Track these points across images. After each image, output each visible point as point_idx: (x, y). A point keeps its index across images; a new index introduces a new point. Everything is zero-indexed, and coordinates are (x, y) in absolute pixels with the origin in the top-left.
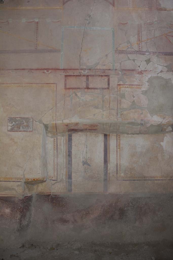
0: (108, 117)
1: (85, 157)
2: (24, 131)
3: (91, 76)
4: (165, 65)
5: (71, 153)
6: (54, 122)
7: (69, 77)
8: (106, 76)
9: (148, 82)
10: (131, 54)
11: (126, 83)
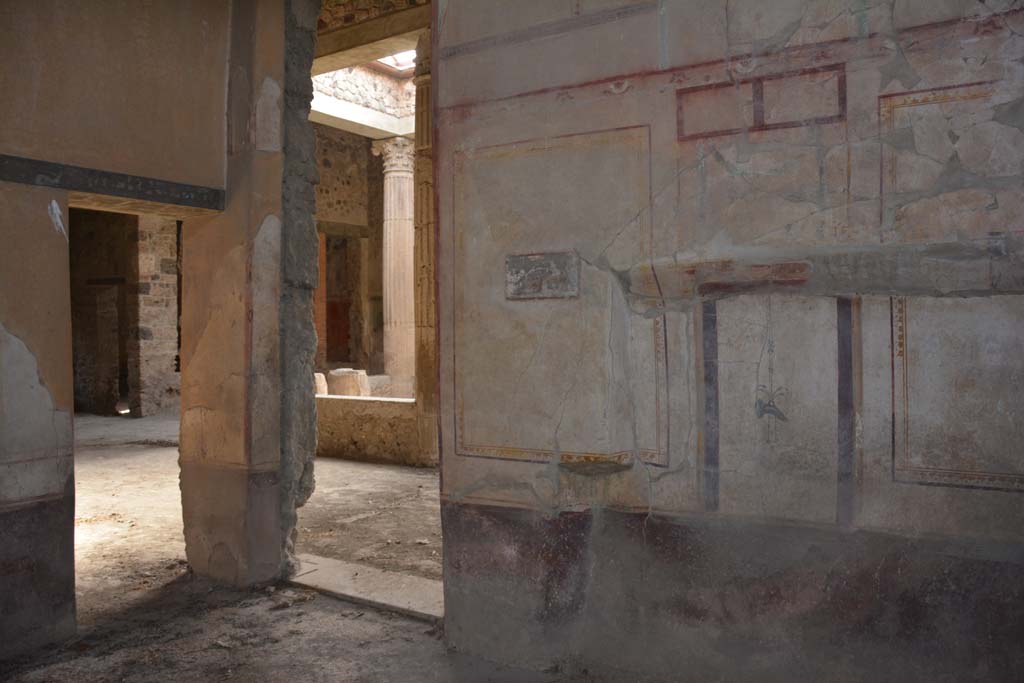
0: (843, 232)
1: (768, 389)
2: (554, 298)
3: (770, 78)
5: (716, 368)
6: (648, 263)
7: (692, 96)
8: (831, 68)
11: (919, 85)
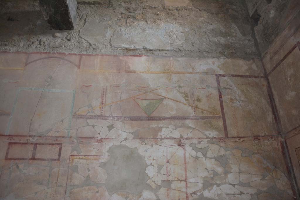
0: (53, 196)
3: (40, 144)
4: (130, 132)
7: (13, 145)
8: (58, 144)
9: (108, 151)
10: (90, 119)
11: (81, 153)
